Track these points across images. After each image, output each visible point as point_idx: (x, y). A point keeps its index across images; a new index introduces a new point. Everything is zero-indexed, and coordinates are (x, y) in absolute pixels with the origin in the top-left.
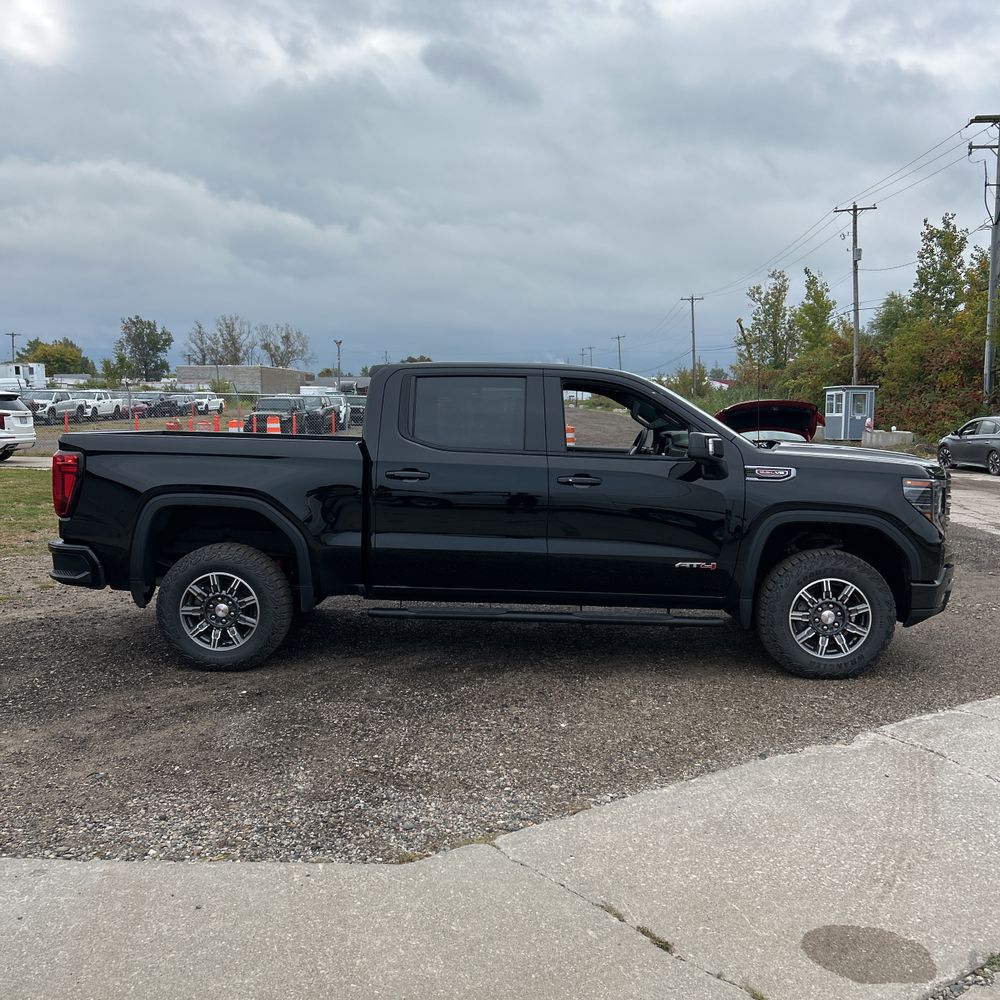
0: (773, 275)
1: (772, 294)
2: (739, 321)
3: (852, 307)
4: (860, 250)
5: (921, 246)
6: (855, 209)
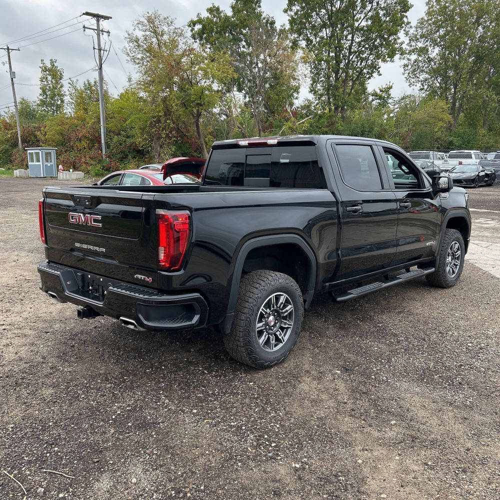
3: (14, 104)
4: (14, 72)
6: (8, 49)
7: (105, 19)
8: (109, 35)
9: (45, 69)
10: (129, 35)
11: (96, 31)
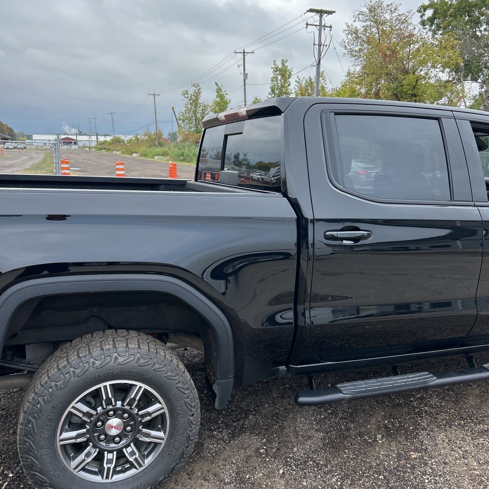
0: (194, 85)
1: (194, 95)
2: (173, 108)
4: (247, 74)
5: (272, 75)
6: (244, 53)
7: (329, 14)
8: (331, 30)
9: (276, 69)
10: (348, 26)
11: (318, 27)
